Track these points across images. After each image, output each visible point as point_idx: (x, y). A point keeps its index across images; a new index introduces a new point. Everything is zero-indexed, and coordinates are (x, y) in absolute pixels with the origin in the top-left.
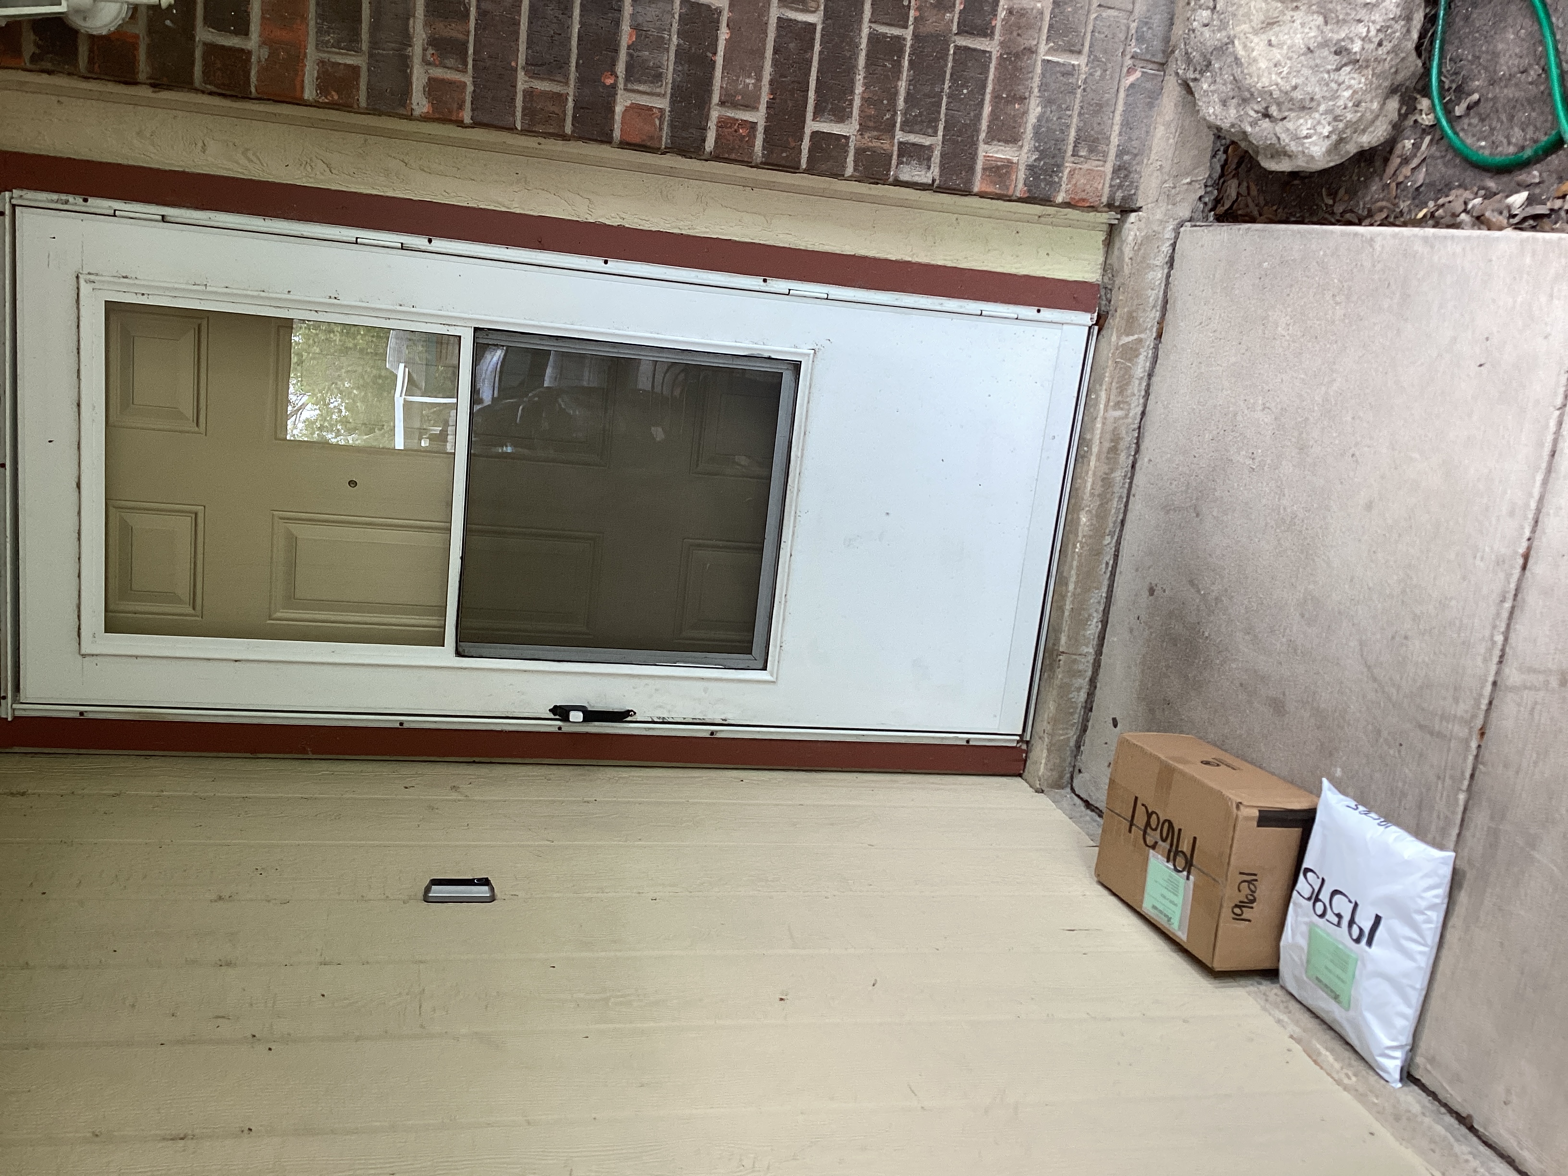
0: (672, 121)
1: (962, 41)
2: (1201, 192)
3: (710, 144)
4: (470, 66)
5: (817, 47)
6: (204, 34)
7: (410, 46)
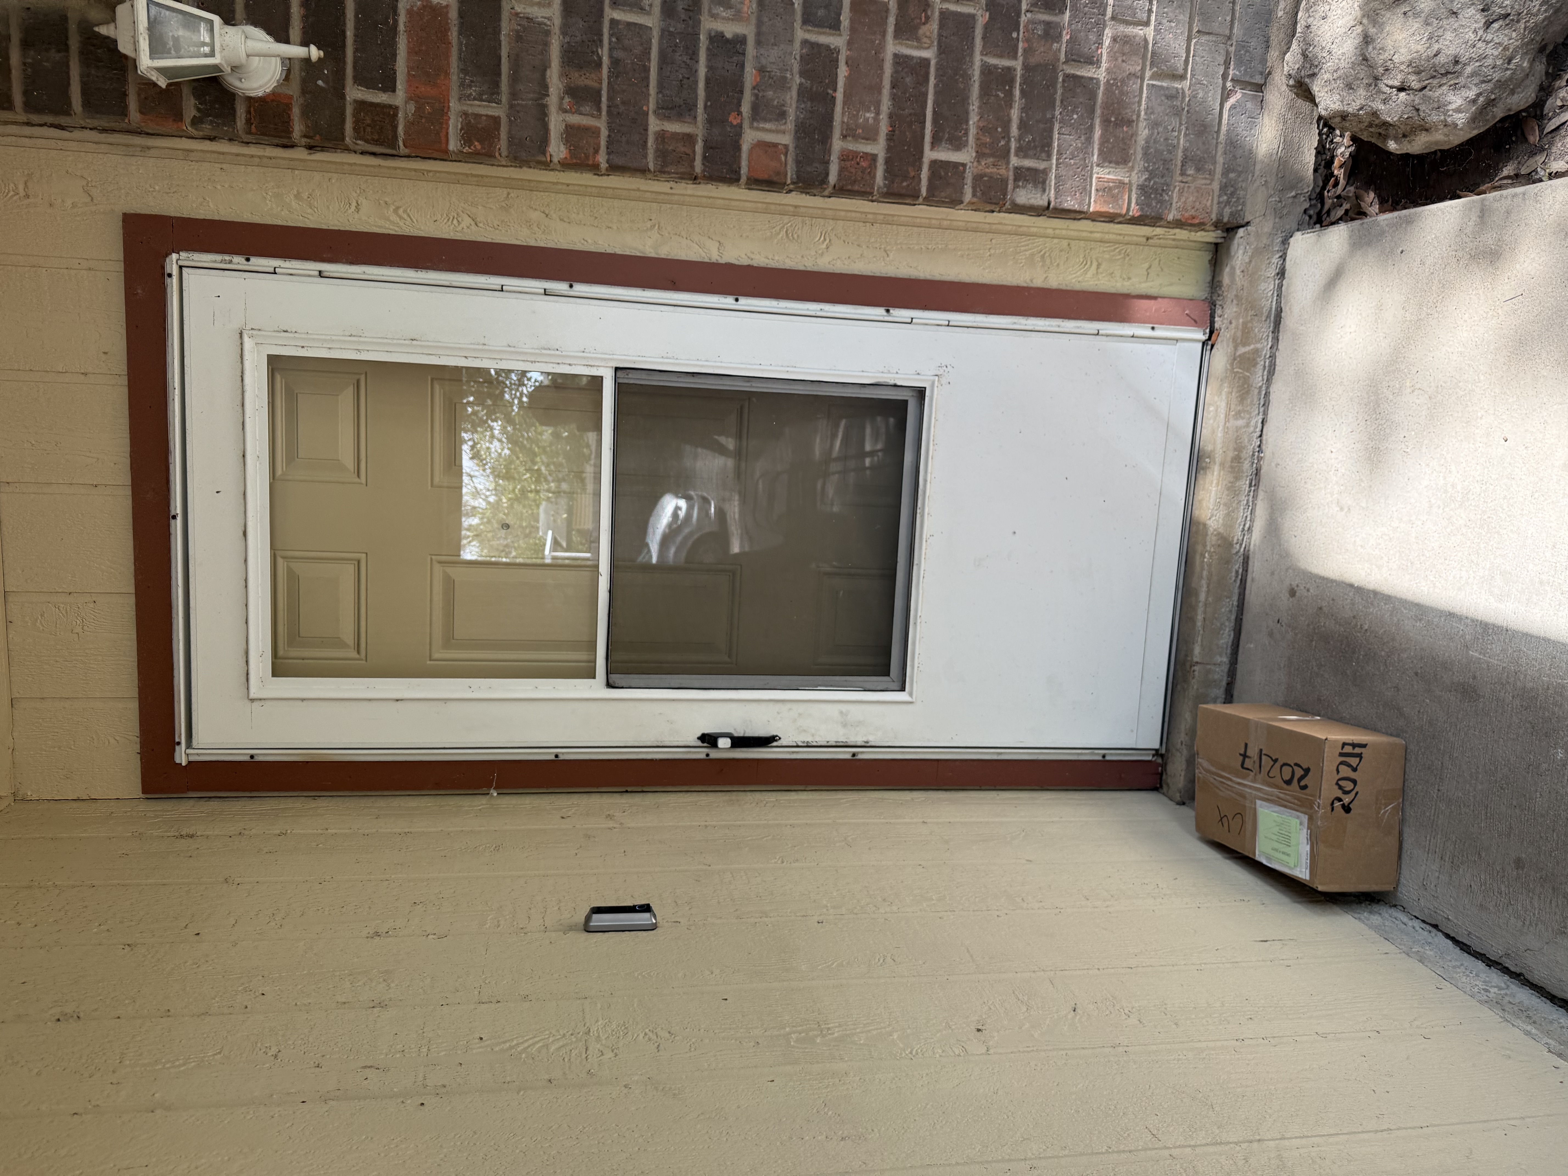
0: (797, 155)
1: (1071, 70)
2: (1306, 205)
3: (833, 178)
4: (604, 113)
5: (932, 80)
6: (354, 93)
7: (548, 95)
